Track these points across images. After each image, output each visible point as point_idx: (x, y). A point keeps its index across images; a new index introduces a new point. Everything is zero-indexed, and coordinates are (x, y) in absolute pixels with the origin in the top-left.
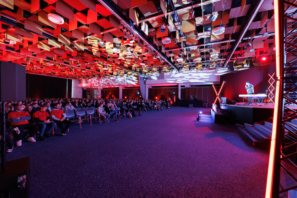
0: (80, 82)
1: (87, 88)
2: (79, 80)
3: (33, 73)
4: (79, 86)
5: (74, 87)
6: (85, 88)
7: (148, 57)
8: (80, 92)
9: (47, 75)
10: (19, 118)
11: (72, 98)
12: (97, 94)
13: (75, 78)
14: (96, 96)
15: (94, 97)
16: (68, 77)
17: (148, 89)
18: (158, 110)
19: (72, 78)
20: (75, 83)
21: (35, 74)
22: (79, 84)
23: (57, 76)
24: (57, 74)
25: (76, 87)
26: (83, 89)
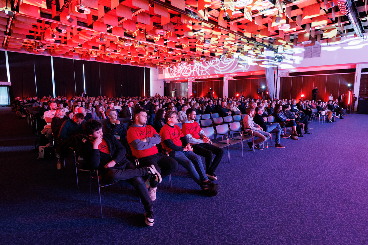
0: (161, 71)
1: (170, 80)
2: (159, 69)
3: (104, 60)
4: (160, 78)
5: (153, 80)
6: (167, 80)
7: (302, 9)
8: (160, 87)
9: (120, 63)
10: (145, 141)
11: (151, 96)
12: (187, 90)
13: (154, 66)
14: (185, 94)
15: (181, 95)
16: (145, 64)
17: (280, 78)
18: (327, 120)
19: (150, 66)
20: (155, 73)
21: (105, 62)
22: (160, 75)
23: (132, 63)
24: (132, 60)
25: (157, 80)
26: (165, 82)
